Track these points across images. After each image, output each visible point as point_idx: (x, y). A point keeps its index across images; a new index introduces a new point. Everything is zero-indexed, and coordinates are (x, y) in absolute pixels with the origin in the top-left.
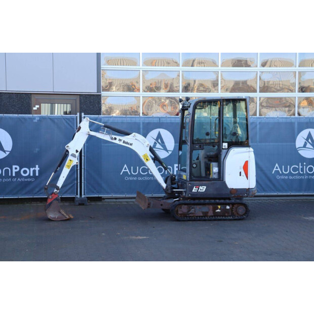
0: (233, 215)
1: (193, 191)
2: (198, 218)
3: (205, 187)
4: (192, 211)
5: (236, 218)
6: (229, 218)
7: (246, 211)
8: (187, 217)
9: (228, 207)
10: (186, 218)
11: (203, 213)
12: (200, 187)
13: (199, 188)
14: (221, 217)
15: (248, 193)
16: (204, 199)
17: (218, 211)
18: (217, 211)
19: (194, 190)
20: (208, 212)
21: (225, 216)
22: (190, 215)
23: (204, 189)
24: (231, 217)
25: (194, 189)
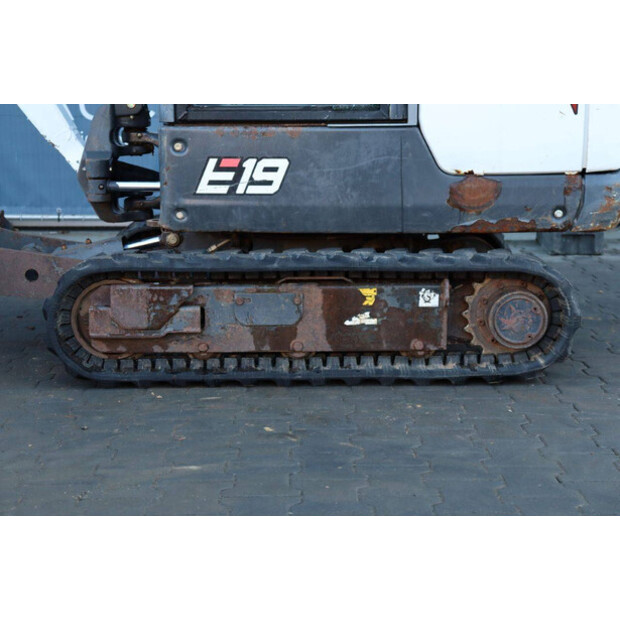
0: (460, 346)
1: (203, 188)
2: (231, 364)
3: (283, 164)
4: (185, 319)
5: (486, 367)
6: (437, 366)
7: (553, 324)
8: (153, 357)
9: (429, 299)
10: (145, 364)
11: (259, 332)
12: (249, 164)
13: (239, 171)
14: (384, 364)
15: (573, 201)
16: (278, 240)
17: (364, 319)
18: (355, 321)
19: (211, 182)
20: (292, 331)
21: (411, 357)
22: (174, 347)
23: (277, 178)
24: (451, 365)
25: (210, 174)
